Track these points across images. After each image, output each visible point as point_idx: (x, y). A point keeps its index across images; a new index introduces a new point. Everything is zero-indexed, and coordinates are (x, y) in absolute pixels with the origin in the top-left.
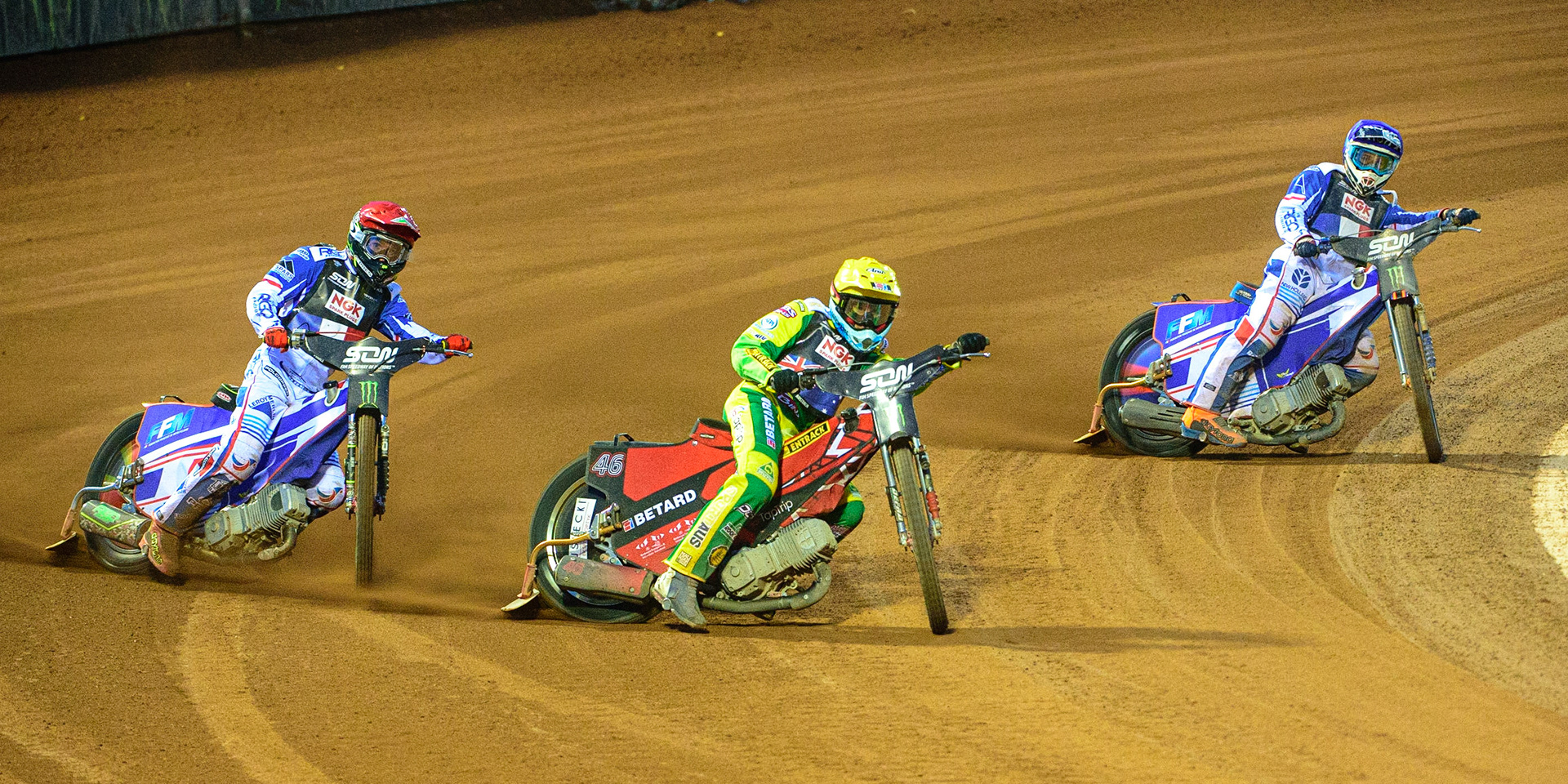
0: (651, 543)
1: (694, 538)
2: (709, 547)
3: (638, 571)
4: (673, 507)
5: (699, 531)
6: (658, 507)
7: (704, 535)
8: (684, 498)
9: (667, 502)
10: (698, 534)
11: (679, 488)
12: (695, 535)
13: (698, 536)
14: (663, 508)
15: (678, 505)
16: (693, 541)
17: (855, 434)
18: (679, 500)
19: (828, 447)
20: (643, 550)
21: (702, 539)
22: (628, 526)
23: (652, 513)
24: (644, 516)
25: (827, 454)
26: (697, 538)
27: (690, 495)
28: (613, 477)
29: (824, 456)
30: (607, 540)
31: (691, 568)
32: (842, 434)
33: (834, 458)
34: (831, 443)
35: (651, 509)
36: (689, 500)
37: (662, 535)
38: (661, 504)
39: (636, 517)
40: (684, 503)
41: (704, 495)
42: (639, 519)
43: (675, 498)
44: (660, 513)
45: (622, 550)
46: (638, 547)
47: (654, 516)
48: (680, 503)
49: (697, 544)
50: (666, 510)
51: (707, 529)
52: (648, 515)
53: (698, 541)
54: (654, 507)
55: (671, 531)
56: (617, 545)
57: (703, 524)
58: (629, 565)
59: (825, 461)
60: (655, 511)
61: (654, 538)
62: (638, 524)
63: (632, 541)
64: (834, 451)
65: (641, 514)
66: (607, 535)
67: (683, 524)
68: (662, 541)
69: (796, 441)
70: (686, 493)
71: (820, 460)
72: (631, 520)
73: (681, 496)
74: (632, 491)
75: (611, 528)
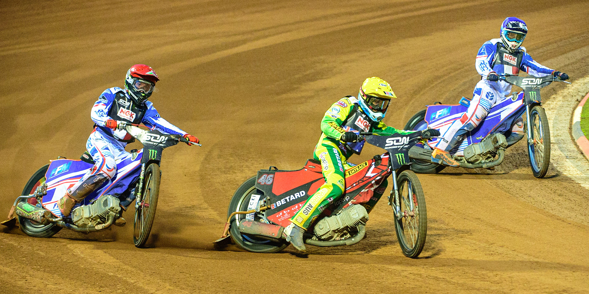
0: (283, 214)
1: (305, 210)
2: (312, 215)
3: (277, 226)
4: (294, 198)
5: (308, 207)
6: (287, 198)
7: (310, 209)
8: (300, 195)
9: (292, 196)
10: (307, 209)
11: (298, 190)
12: (306, 209)
13: (307, 210)
14: (290, 199)
15: (296, 198)
16: (305, 212)
17: (379, 166)
18: (297, 195)
19: (367, 173)
20: (280, 217)
21: (309, 211)
22: (273, 207)
23: (284, 201)
24: (281, 202)
25: (367, 175)
26: (307, 211)
27: (303, 193)
28: (268, 185)
29: (365, 177)
30: (263, 213)
31: (302, 224)
32: (373, 166)
33: (370, 178)
34: (368, 171)
35: (284, 199)
36: (302, 195)
37: (289, 211)
38: (289, 197)
39: (277, 203)
40: (299, 196)
41: (308, 193)
42: (279, 204)
43: (295, 194)
44: (288, 201)
45: (269, 218)
46: (277, 216)
47: (285, 202)
48: (298, 197)
49: (307, 213)
50: (291, 200)
51: (312, 207)
52: (283, 202)
53: (307, 212)
54: (286, 198)
55: (293, 209)
56: (268, 215)
57: (310, 204)
58: (273, 224)
59: (365, 179)
60: (286, 200)
61: (285, 212)
62: (278, 206)
63: (275, 213)
64: (370, 174)
65: (280, 202)
66: (264, 211)
67: (299, 206)
68: (288, 213)
69: (352, 170)
70: (301, 192)
71: (363, 178)
72: (275, 204)
73: (298, 193)
74: (276, 191)
75: (266, 207)
